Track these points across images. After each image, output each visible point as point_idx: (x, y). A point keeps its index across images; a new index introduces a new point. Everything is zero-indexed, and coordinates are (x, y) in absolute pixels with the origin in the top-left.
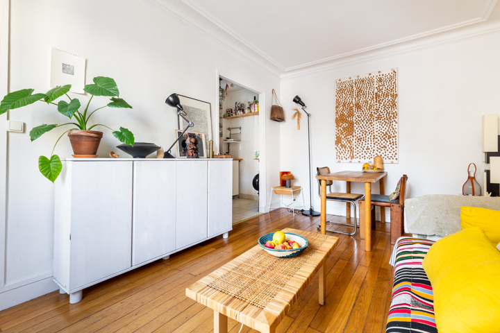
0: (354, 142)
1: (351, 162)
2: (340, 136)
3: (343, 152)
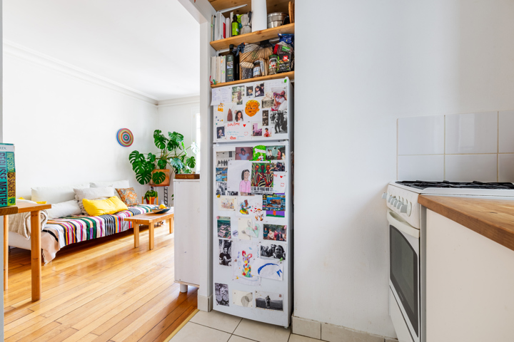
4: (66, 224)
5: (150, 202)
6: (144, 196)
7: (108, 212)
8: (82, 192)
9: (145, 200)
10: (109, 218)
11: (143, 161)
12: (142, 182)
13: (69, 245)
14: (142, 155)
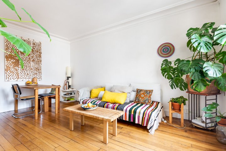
0: (19, 70)
1: (17, 81)
2: (10, 66)
3: (12, 76)
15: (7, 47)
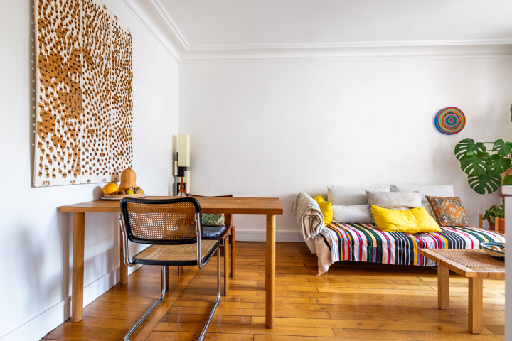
0: (81, 134)
1: (74, 181)
2: (53, 113)
3: (58, 159)
4: (343, 232)
5: (497, 227)
6: (484, 214)
7: (403, 229)
8: (374, 196)
9: (485, 222)
10: (403, 239)
11: (480, 155)
12: (479, 190)
13: (344, 262)
14: (480, 145)
15: (43, 17)
